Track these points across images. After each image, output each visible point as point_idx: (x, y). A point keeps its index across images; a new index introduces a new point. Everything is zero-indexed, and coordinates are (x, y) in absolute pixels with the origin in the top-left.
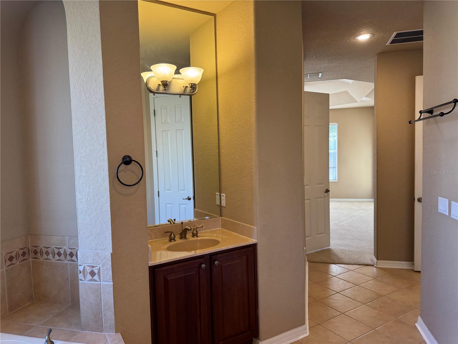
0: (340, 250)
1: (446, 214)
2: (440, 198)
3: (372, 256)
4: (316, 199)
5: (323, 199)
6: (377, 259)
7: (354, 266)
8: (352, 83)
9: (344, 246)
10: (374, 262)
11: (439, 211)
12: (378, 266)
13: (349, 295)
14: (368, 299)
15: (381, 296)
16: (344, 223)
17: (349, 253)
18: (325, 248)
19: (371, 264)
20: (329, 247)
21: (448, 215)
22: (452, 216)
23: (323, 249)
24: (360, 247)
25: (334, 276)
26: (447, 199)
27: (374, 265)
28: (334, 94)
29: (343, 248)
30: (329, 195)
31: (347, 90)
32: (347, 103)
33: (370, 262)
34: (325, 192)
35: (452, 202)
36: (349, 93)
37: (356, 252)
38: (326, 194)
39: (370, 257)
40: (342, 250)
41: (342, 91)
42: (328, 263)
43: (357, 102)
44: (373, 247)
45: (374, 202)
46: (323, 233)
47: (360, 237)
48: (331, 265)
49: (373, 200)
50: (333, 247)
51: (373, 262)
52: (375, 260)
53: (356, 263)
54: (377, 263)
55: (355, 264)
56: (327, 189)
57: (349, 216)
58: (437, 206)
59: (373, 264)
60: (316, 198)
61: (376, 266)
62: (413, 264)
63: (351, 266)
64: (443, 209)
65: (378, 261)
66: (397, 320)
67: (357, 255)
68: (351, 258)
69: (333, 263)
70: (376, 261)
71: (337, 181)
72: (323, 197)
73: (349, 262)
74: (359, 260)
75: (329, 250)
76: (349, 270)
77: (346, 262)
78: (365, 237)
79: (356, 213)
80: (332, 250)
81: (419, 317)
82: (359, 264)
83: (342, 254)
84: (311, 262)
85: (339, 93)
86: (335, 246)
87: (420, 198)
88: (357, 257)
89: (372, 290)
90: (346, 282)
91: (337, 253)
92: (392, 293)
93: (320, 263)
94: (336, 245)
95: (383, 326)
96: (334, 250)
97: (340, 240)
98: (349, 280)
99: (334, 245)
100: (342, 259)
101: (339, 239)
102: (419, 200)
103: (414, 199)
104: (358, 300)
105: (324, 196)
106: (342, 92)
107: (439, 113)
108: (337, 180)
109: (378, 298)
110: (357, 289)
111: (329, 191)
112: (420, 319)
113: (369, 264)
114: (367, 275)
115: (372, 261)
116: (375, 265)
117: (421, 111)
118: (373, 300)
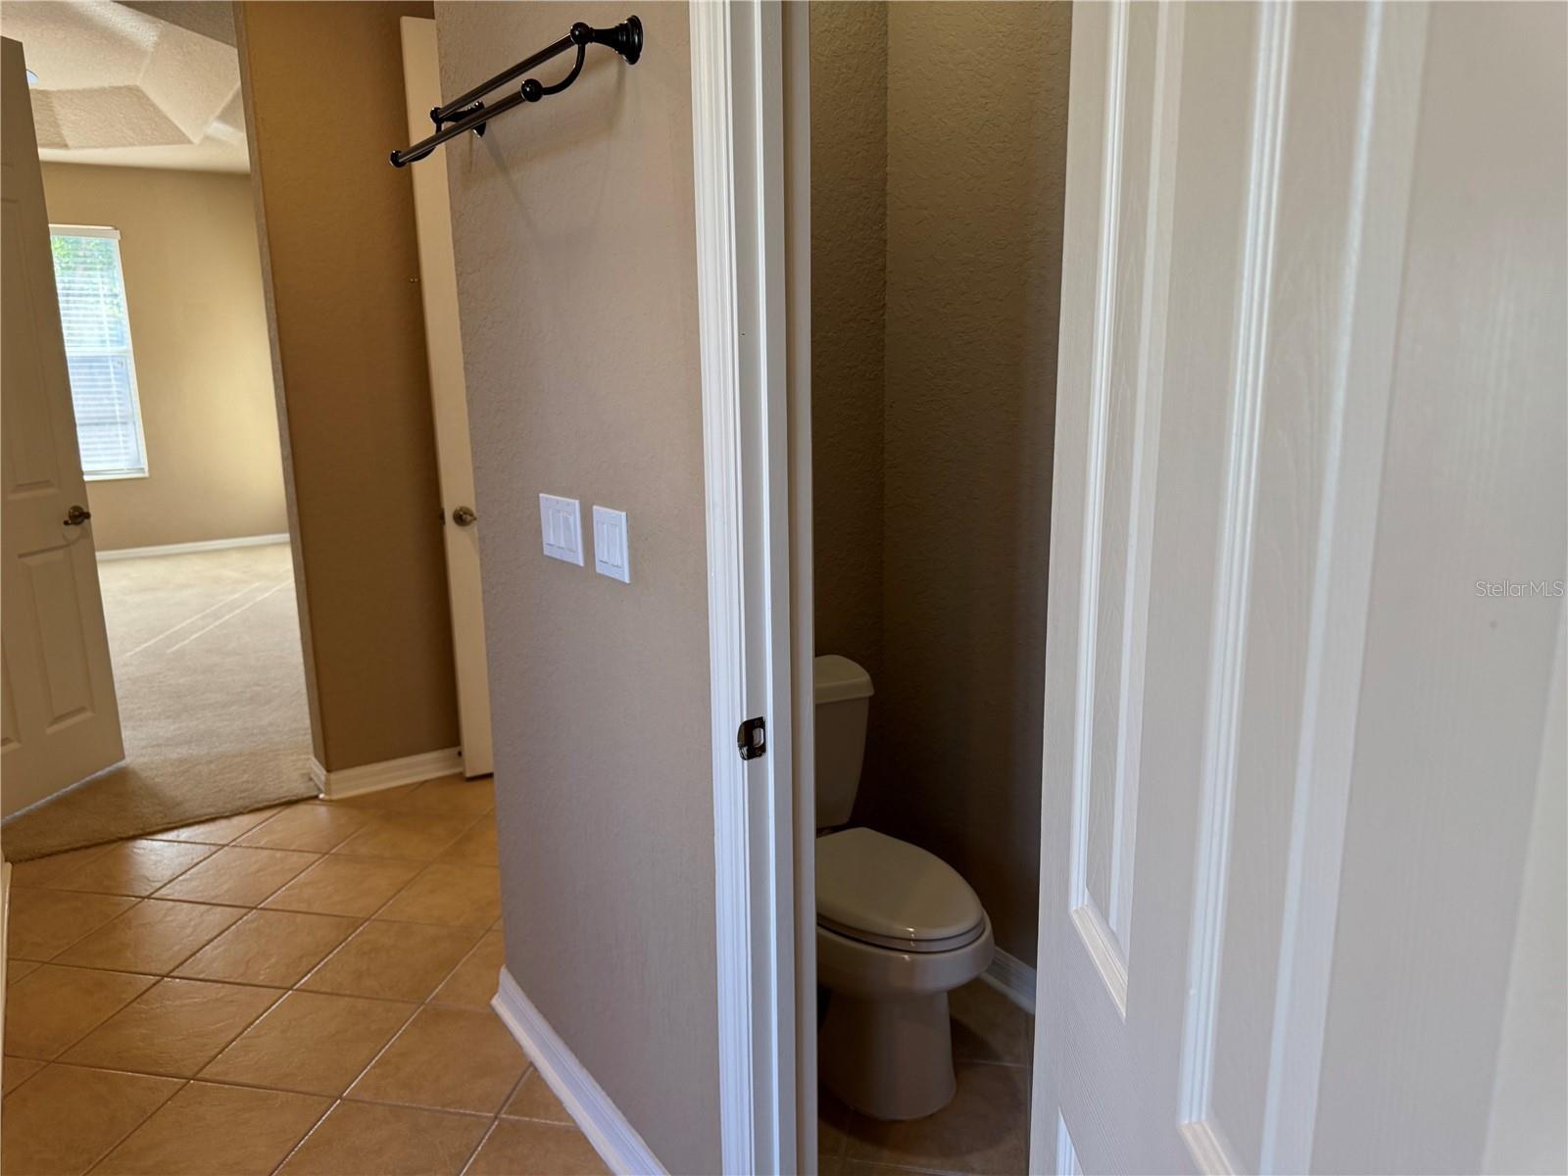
0: (171, 764)
1: (576, 562)
2: (547, 499)
3: (308, 759)
4: (26, 560)
5: (58, 555)
6: (329, 771)
7: (236, 820)
8: (152, 50)
9: (191, 742)
10: (316, 785)
11: (546, 552)
12: (335, 797)
13: (218, 970)
14: (301, 957)
15: (354, 923)
16: (187, 642)
17: (213, 766)
18: (99, 773)
19: (305, 796)
20: (122, 764)
21: (581, 564)
22: (600, 569)
23: (88, 779)
24: (255, 731)
25: (143, 898)
26: (576, 498)
27: (316, 797)
28: (78, 91)
29: (184, 751)
30: (87, 534)
31: (138, 84)
32: (145, 142)
33: (301, 789)
34: (66, 523)
35: (595, 507)
36: (148, 99)
37: (241, 755)
38: (73, 531)
39: (300, 766)
40: (181, 761)
41: (115, 84)
42: (114, 841)
43: (190, 142)
44: (307, 722)
45: (293, 542)
46: (81, 710)
47: (256, 688)
48: (131, 844)
49: (286, 537)
50: (142, 760)
51: (311, 784)
52: (319, 771)
53: (246, 807)
54: (328, 783)
55: (241, 813)
56: (76, 508)
57: (208, 611)
58: (538, 532)
59: (315, 793)
60: (21, 556)
61: (327, 797)
62: (460, 754)
63: (223, 823)
64: (562, 544)
65: (333, 776)
66: (424, 1010)
67: (245, 771)
68: (220, 791)
69: (140, 832)
70: (323, 778)
71: (147, 475)
72: (61, 547)
73: (212, 810)
74: (256, 790)
75: (123, 775)
76: (214, 849)
77: (197, 813)
78: (274, 687)
79: (236, 596)
80: (134, 773)
81: (503, 970)
82: (257, 806)
83: (182, 779)
84: (27, 860)
85: (102, 91)
86: (150, 750)
87: (461, 509)
88: (245, 777)
89: (316, 908)
90: (203, 907)
91: (157, 780)
92: (395, 894)
93: (77, 853)
94: (153, 746)
95: (373, 1067)
96: (144, 775)
97: (170, 720)
98: (217, 896)
99: (144, 747)
100: (179, 804)
101: (169, 717)
102: (461, 518)
103: (442, 517)
104: (261, 979)
105: (63, 542)
106: (116, 91)
107: (519, 88)
108: (147, 469)
109: (342, 937)
110: (255, 925)
111: (87, 516)
112: (505, 978)
113: (300, 797)
114: (293, 848)
115: (311, 779)
116: (321, 796)
117: (436, 109)
118: (324, 954)
